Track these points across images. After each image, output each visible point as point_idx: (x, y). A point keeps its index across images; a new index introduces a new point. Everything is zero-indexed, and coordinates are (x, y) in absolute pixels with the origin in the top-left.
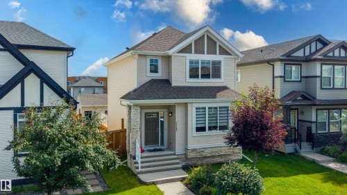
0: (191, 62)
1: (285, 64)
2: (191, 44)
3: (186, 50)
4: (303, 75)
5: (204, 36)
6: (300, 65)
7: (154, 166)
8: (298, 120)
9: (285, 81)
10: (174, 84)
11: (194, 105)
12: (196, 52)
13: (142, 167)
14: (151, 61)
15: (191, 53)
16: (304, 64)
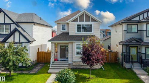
0: (78, 25)
1: (127, 25)
2: (78, 18)
3: (76, 20)
4: (138, 30)
5: (83, 14)
6: (137, 25)
7: (57, 67)
8: (138, 52)
9: (127, 33)
10: (70, 34)
11: (75, 43)
12: (80, 21)
13: (52, 67)
14: (63, 25)
15: (77, 21)
16: (139, 24)
